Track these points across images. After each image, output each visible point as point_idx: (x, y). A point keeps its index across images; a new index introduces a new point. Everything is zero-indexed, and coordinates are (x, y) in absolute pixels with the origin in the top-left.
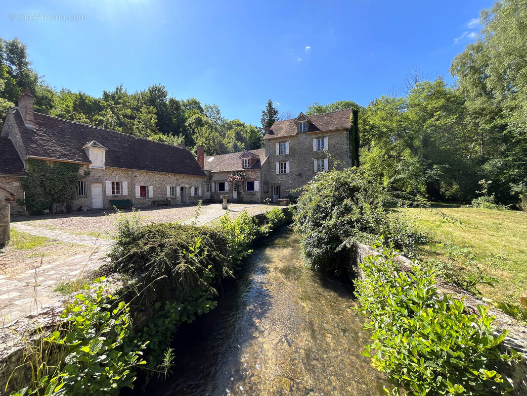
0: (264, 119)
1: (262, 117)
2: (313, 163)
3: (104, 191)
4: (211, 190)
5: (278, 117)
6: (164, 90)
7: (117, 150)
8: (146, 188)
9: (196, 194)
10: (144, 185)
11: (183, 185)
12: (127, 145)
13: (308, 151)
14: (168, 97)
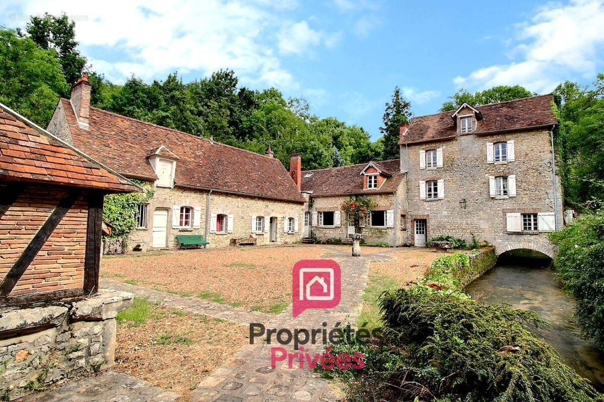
0: (388, 114)
1: (385, 113)
2: (487, 183)
3: (169, 221)
4: (311, 224)
5: (409, 112)
6: (234, 76)
7: (189, 160)
8: (225, 219)
9: (290, 229)
10: (222, 213)
11: (273, 215)
12: (201, 153)
13: (477, 163)
14: (239, 87)
